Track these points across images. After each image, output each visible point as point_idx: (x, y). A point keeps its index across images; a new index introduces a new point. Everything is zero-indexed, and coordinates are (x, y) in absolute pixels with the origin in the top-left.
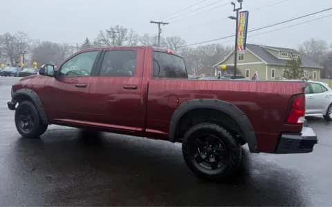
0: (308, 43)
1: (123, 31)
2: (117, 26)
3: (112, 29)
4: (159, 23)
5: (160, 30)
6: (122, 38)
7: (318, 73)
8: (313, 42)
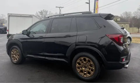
0: (124, 13)
1: (46, 12)
2: (44, 10)
3: (42, 11)
4: (60, 7)
5: (60, 10)
6: (46, 15)
7: (128, 25)
8: (126, 13)
